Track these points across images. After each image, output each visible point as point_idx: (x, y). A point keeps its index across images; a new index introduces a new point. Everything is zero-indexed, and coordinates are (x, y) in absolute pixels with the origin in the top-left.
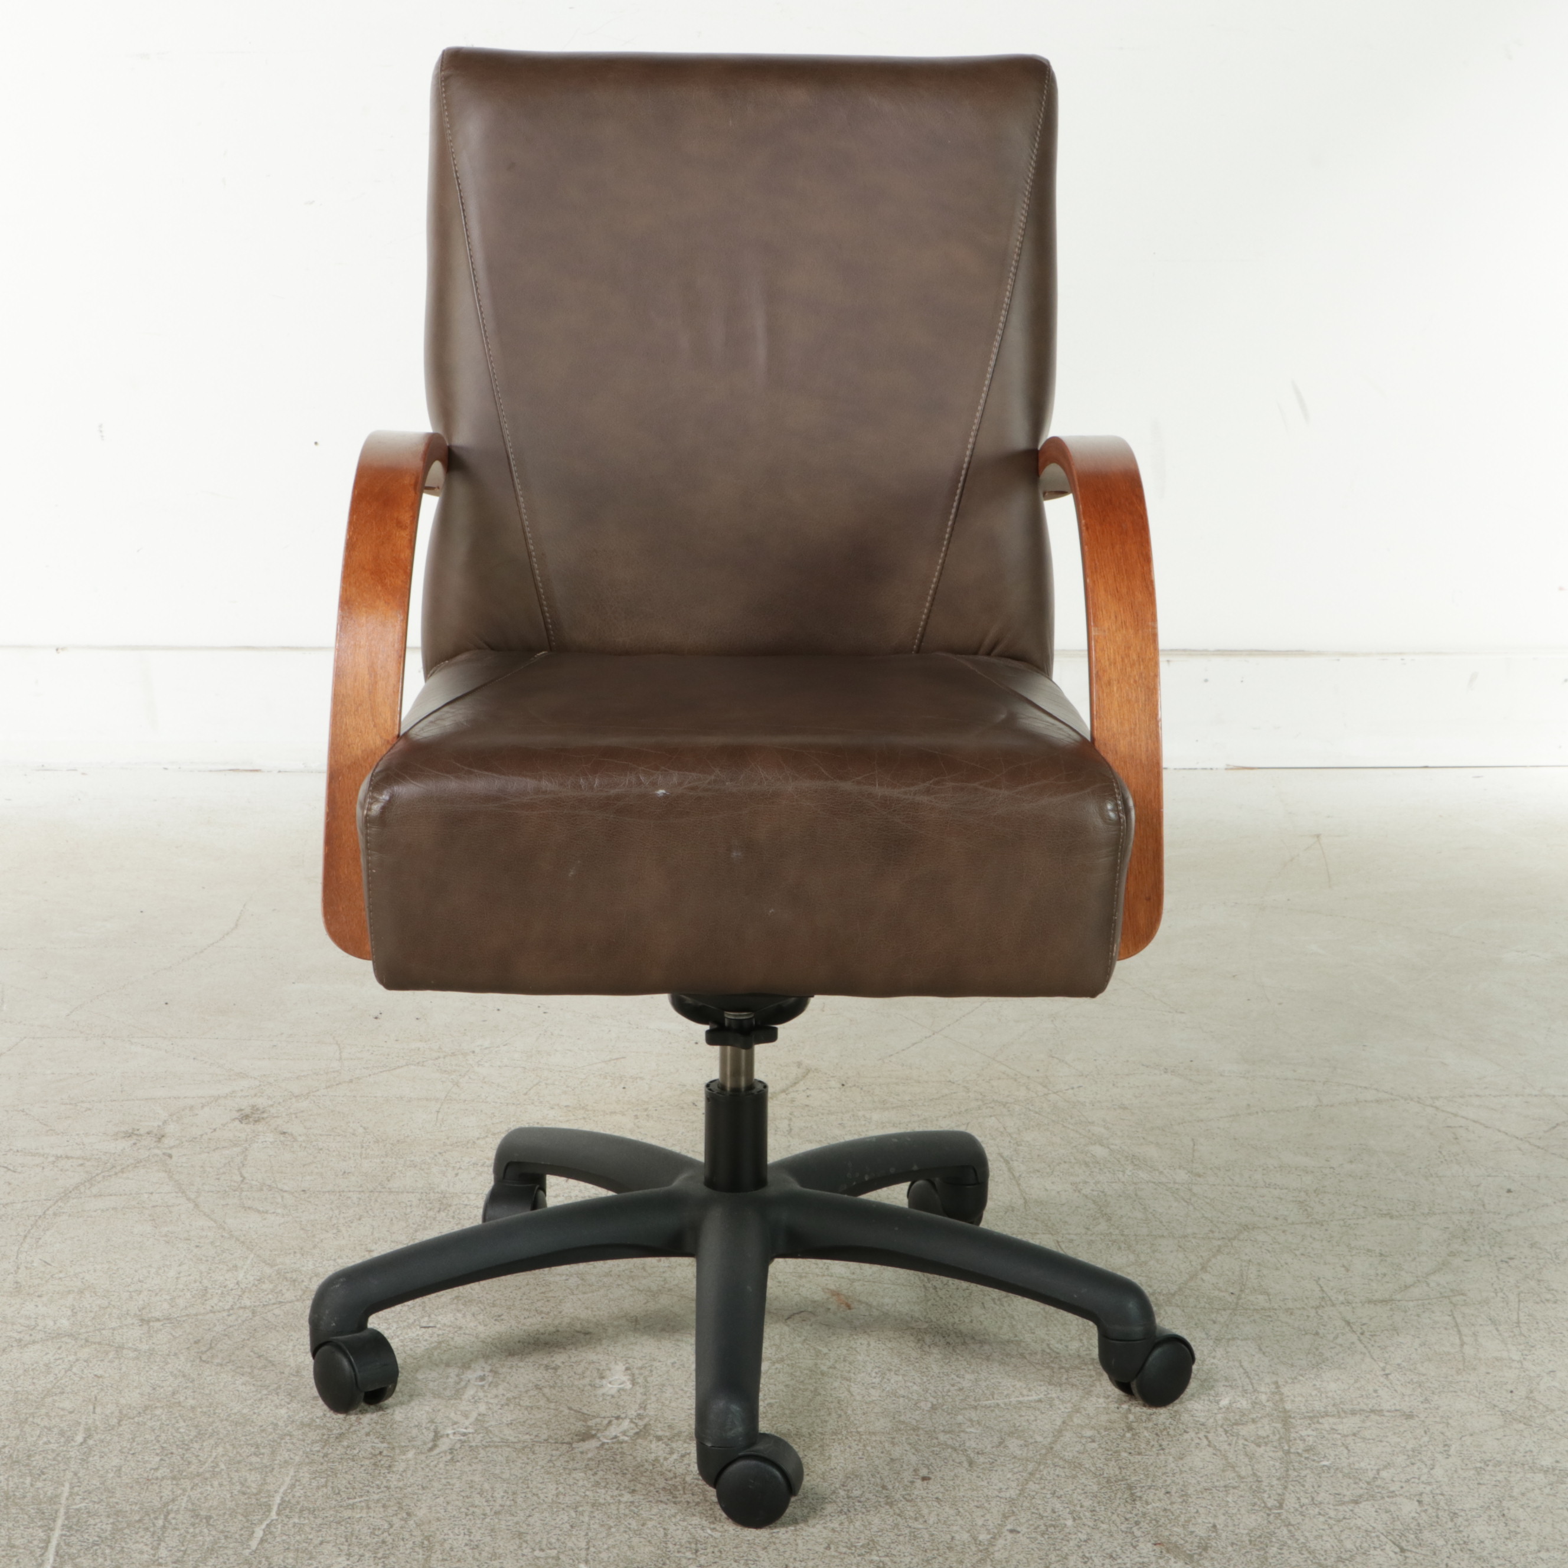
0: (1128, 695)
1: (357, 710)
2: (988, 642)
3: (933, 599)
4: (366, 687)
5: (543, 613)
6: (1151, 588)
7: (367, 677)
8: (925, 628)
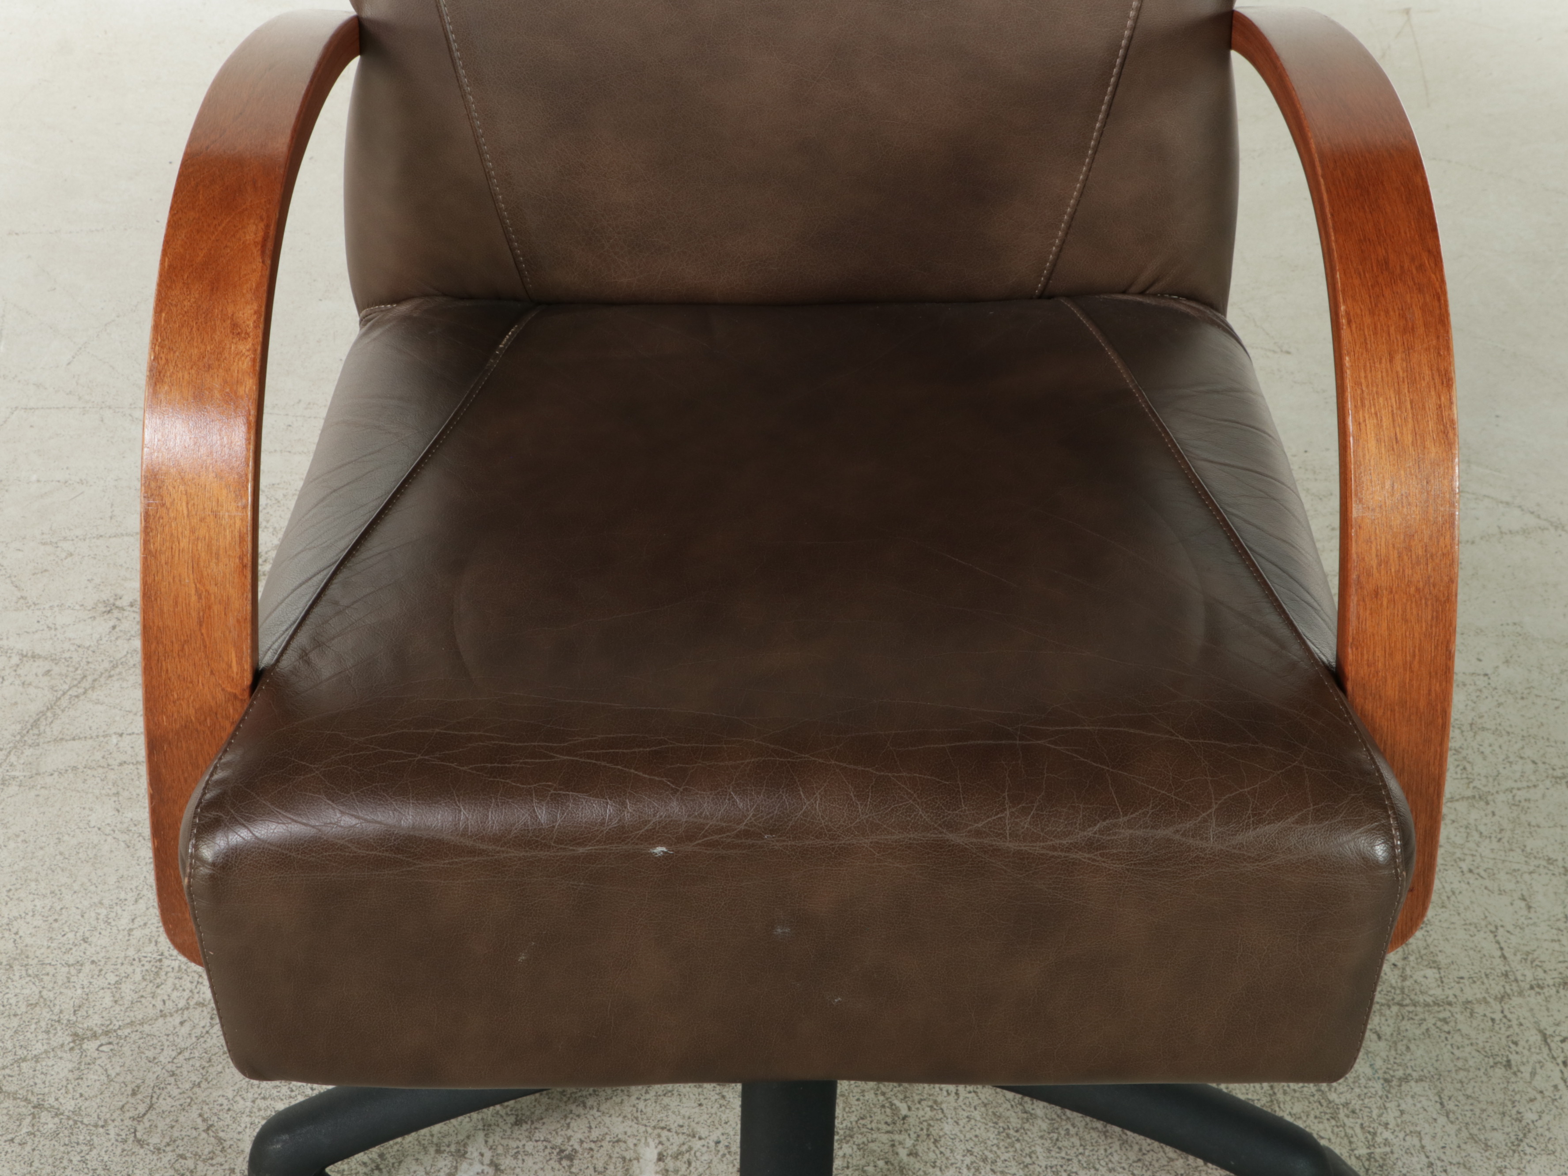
0: (1404, 611)
1: (183, 649)
2: (1144, 278)
4: (194, 614)
7: (194, 598)
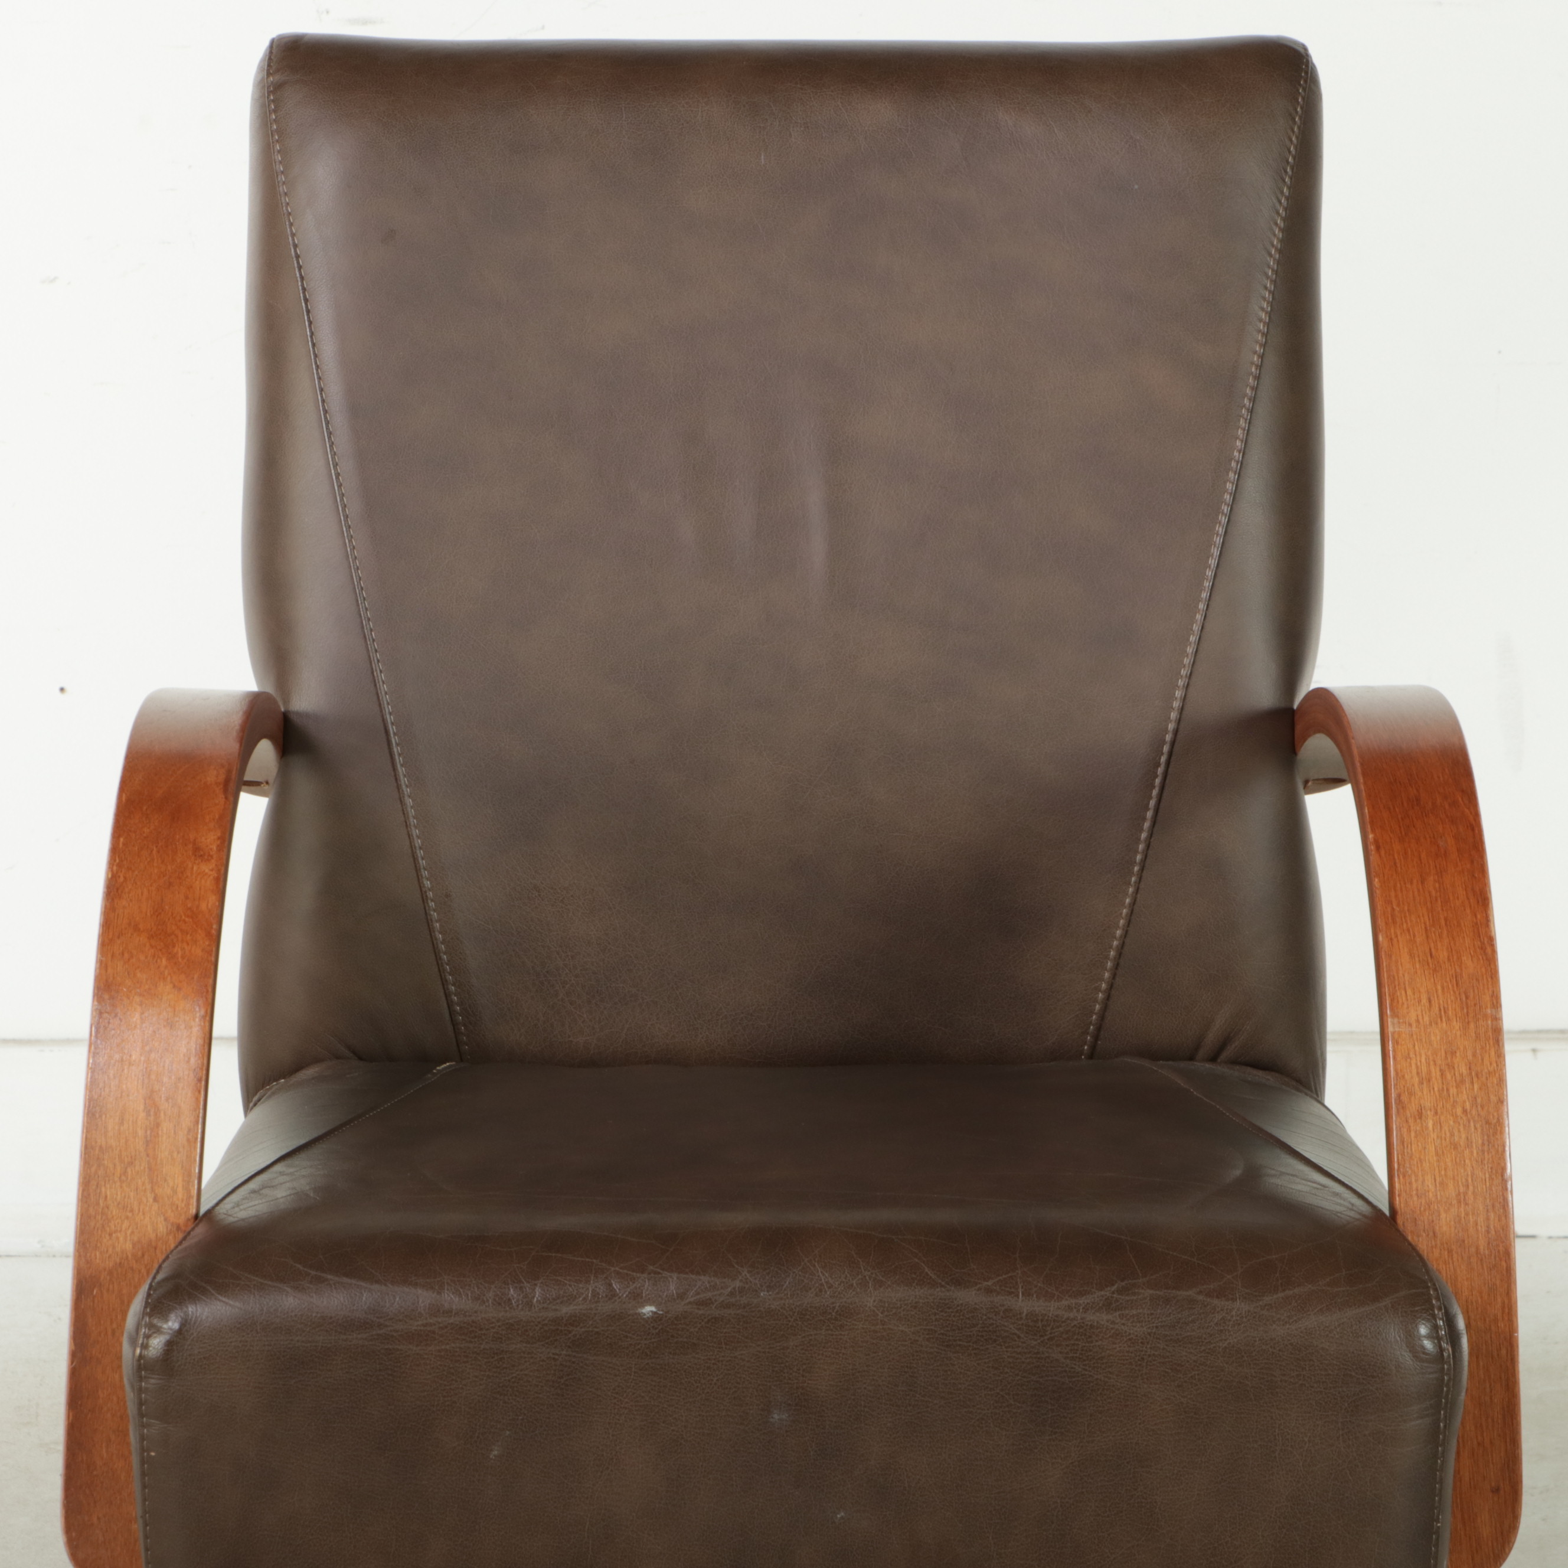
0: (1452, 1135)
1: (125, 1173)
2: (1212, 1037)
3: (1117, 966)
4: (140, 1133)
5: (447, 995)
6: (1489, 950)
7: (142, 1115)
8: (1102, 1017)
